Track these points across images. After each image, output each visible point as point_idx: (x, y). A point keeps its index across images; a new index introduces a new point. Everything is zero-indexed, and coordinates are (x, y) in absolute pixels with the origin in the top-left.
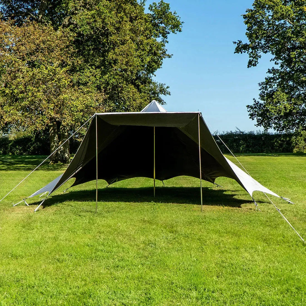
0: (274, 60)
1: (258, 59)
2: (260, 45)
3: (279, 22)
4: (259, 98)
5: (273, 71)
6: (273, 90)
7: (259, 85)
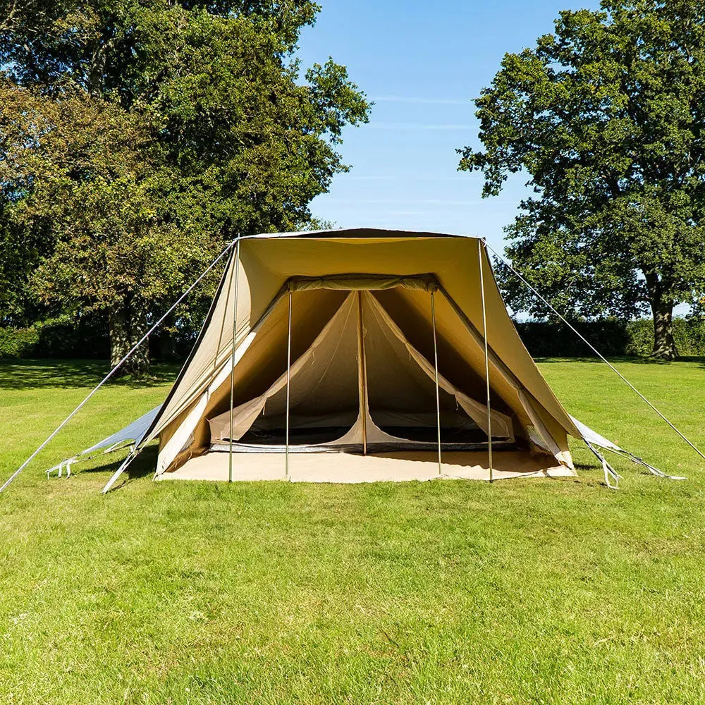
0: (532, 184)
1: (501, 182)
2: (505, 155)
3: (540, 115)
4: (504, 255)
5: (530, 205)
6: (529, 240)
7: (505, 229)
